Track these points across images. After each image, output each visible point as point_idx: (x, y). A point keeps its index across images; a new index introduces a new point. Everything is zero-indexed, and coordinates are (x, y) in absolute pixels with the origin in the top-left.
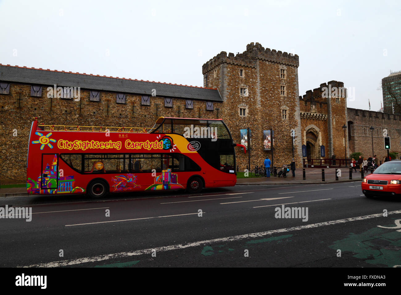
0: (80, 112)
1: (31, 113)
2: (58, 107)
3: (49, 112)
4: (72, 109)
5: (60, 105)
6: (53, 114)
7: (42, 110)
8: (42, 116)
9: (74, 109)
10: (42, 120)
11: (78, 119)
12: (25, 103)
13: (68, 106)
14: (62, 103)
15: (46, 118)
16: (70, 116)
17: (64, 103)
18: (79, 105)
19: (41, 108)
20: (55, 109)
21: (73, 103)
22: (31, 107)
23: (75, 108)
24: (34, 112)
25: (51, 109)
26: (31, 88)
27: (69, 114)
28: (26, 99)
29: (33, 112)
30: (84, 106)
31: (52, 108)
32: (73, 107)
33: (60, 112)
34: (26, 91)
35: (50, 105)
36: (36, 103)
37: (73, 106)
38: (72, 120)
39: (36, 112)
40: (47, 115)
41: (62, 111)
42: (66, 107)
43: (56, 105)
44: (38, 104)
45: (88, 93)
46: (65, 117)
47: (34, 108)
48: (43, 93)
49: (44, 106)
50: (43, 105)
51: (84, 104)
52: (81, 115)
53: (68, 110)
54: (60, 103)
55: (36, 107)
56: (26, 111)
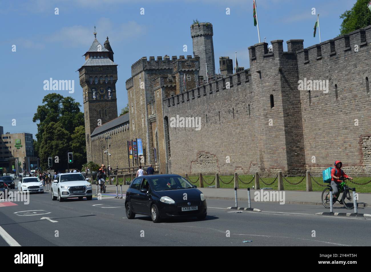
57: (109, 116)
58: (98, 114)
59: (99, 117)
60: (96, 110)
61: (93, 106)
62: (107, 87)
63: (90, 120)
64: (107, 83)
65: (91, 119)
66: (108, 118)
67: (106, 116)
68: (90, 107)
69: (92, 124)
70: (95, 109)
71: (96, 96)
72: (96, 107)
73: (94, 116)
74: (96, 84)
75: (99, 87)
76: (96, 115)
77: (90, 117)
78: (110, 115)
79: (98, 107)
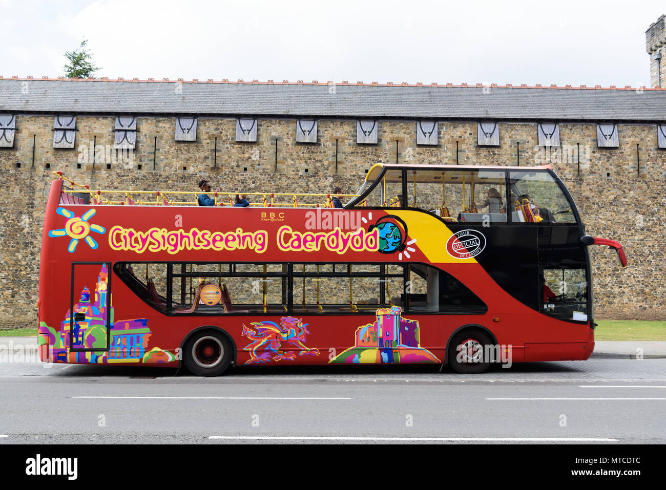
0: (337, 171)
1: (237, 177)
2: (291, 162)
3: (272, 174)
4: (318, 164)
5: (295, 156)
6: (280, 178)
7: (257, 170)
8: (258, 184)
9: (323, 165)
11: (331, 186)
12: (226, 157)
13: (310, 159)
14: (297, 152)
16: (315, 181)
17: (303, 153)
18: (333, 156)
19: (257, 167)
20: (285, 167)
21: (320, 152)
22: (238, 166)
23: (326, 163)
24: (243, 175)
25: (276, 167)
26: (236, 125)
27: (311, 176)
28: (228, 148)
29: (240, 176)
30: (344, 156)
32: (320, 161)
33: (294, 173)
34: (227, 131)
35: (275, 158)
36: (247, 156)
37: (320, 158)
38: (320, 189)
39: (248, 175)
40: (269, 181)
41: (298, 171)
42: (306, 162)
43: (285, 159)
44: (250, 158)
45: (352, 126)
46: (304, 184)
47: (244, 166)
48: (259, 132)
49: (262, 161)
51: (344, 153)
52: (337, 178)
53: (311, 168)
54: (295, 153)
55: (247, 165)
56: (228, 174)
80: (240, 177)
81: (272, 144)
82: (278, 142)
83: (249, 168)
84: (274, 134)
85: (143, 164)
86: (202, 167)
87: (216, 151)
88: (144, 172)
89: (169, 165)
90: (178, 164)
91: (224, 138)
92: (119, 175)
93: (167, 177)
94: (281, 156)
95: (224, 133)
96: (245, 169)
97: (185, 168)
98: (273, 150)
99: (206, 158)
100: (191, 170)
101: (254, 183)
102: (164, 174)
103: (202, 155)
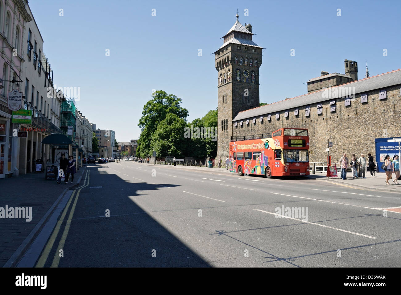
0: (394, 109)
2: (379, 108)
3: (373, 114)
4: (388, 107)
5: (380, 105)
7: (369, 113)
8: (369, 118)
10: (369, 121)
11: (393, 115)
12: (359, 109)
13: (385, 105)
14: (381, 103)
15: (372, 119)
16: (387, 114)
18: (393, 102)
19: (368, 111)
21: (388, 102)
22: (363, 112)
23: (390, 106)
27: (386, 112)
28: (359, 106)
31: (375, 110)
33: (380, 112)
35: (373, 107)
36: (365, 108)
37: (388, 104)
38: (389, 117)
40: (372, 116)
42: (384, 107)
44: (366, 108)
46: (383, 116)
47: (364, 112)
48: (368, 98)
50: (369, 108)
51: (397, 101)
52: (395, 112)
53: (385, 109)
56: (360, 116)
57: (252, 102)
58: (240, 98)
59: (242, 101)
60: (239, 93)
61: (236, 88)
62: (251, 70)
63: (233, 104)
64: (251, 65)
65: (234, 102)
66: (250, 103)
67: (248, 101)
68: (234, 89)
69: (235, 108)
70: (238, 91)
71: (240, 78)
72: (239, 90)
73: (237, 99)
74: (241, 64)
75: (244, 68)
76: (239, 99)
77: (233, 100)
78: (252, 100)
79: (241, 90)
80: (364, 116)
81: (372, 102)
82: (374, 100)
83: (366, 112)
84: (373, 97)
85: (338, 115)
86: (353, 114)
87: (356, 107)
88: (338, 118)
89: (344, 115)
90: (346, 114)
91: (358, 102)
92: (333, 121)
93: (344, 119)
94: (375, 105)
95: (358, 100)
96: (365, 113)
97: (348, 115)
98: (373, 104)
99: (354, 111)
100: (350, 116)
101: (368, 118)
102: (343, 118)
103: (353, 110)
